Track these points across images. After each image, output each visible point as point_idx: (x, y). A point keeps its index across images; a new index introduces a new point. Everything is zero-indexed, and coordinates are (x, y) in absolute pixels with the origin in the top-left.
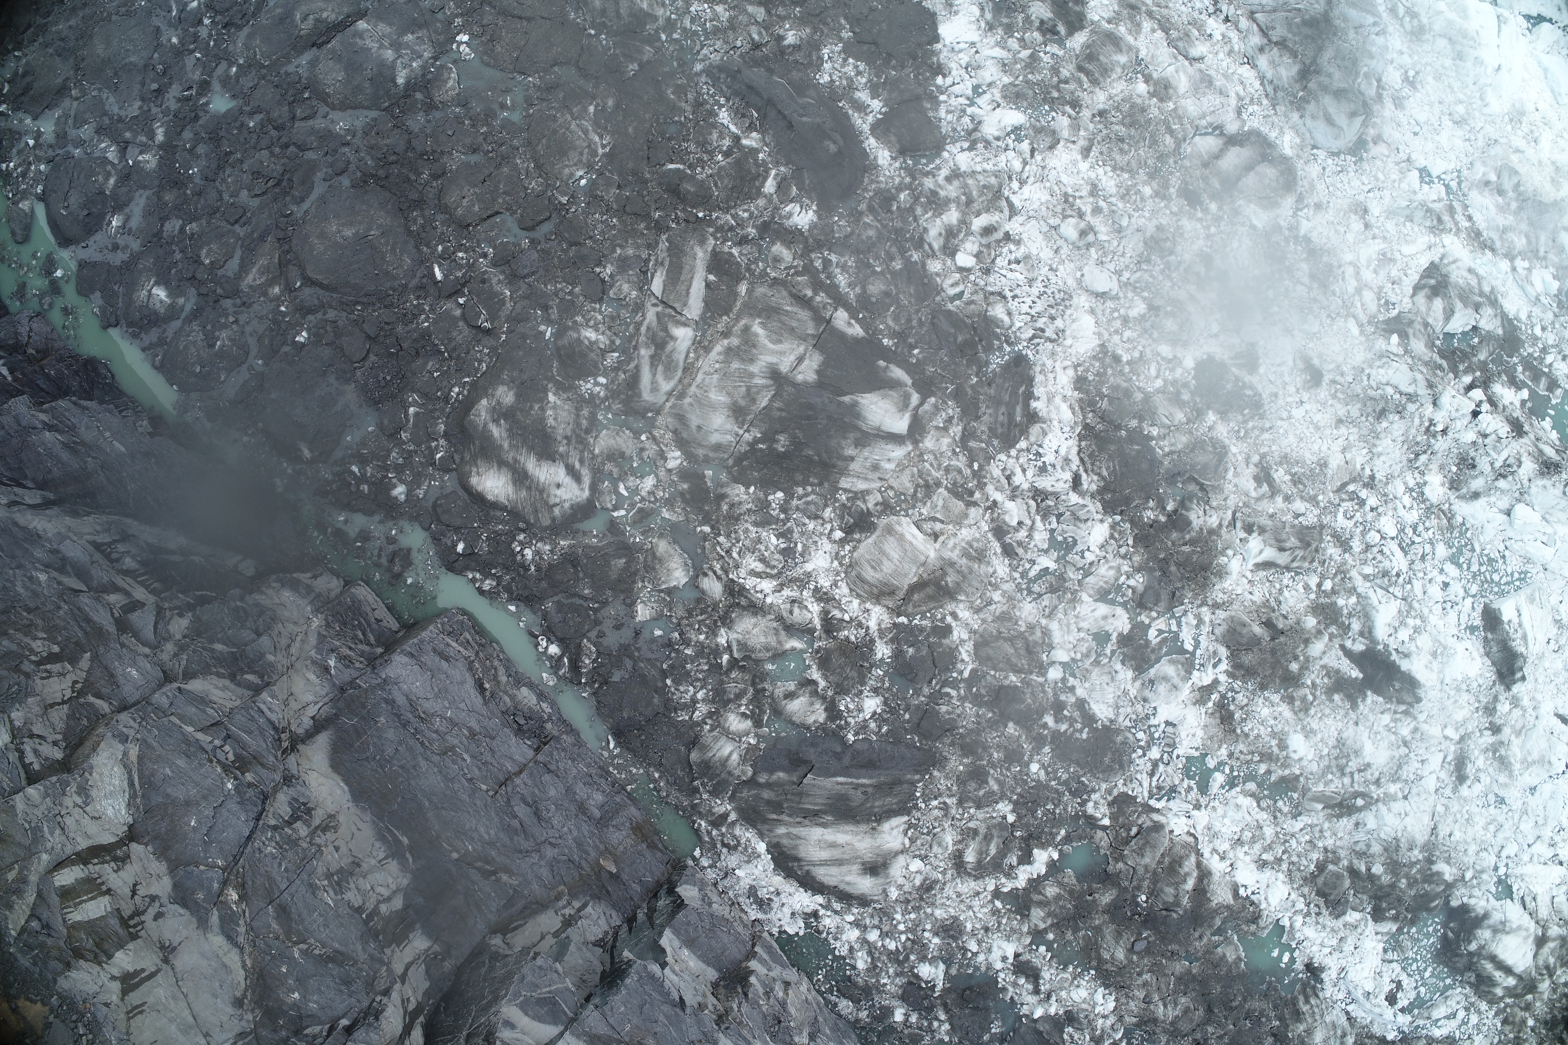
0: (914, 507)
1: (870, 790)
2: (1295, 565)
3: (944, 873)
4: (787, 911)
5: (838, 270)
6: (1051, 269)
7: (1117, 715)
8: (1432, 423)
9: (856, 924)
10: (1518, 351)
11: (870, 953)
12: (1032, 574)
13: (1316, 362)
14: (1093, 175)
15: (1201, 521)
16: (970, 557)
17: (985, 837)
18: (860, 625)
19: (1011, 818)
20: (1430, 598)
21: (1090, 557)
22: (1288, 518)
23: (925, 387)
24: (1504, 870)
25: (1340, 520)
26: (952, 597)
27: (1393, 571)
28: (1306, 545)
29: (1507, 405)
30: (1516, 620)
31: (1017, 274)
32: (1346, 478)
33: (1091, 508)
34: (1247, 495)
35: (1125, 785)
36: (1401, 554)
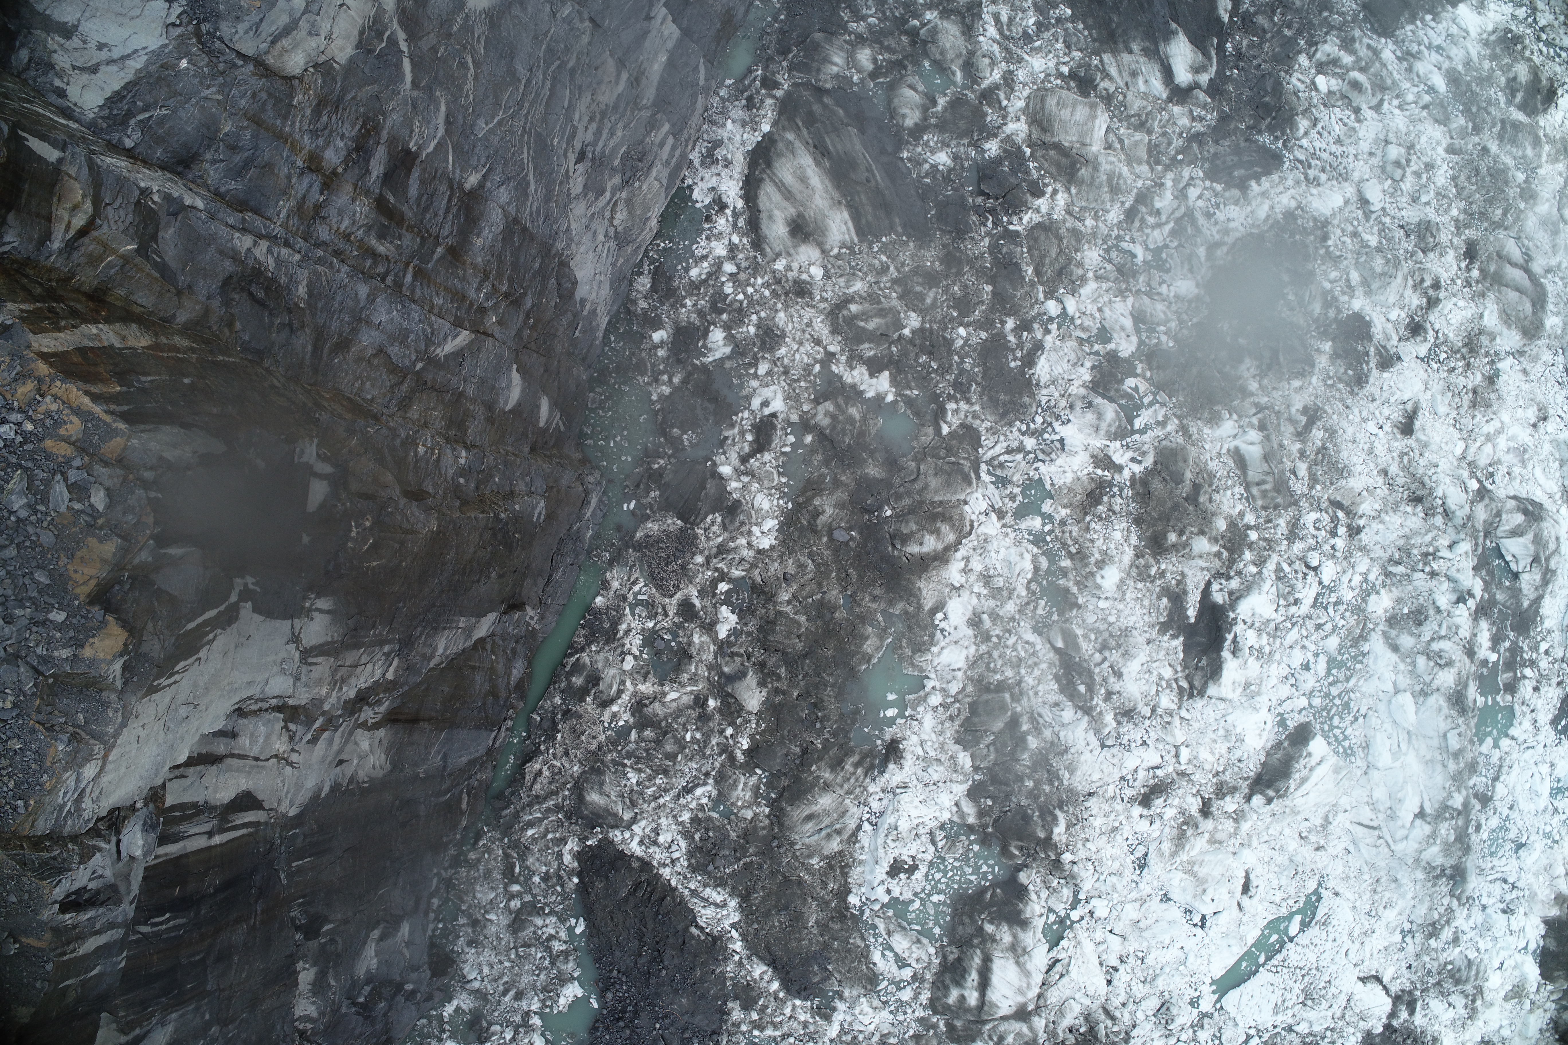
0: (1120, 121)
1: (873, 183)
2: (1255, 491)
4: (714, 182)
6: (1356, 155)
7: (1047, 386)
8: (1434, 555)
9: (733, 249)
10: (1519, 634)
11: (710, 275)
12: (1124, 245)
13: (1417, 424)
14: (1439, 162)
15: (1246, 374)
16: (1109, 181)
17: (881, 311)
18: (1004, 117)
19: (906, 332)
20: (1289, 656)
21: (1164, 289)
22: (1288, 465)
23: (1215, 89)
24: (1076, 918)
25: (1310, 518)
26: (1069, 182)
27: (1297, 595)
28: (1277, 489)
29: (1479, 638)
30: (1313, 761)
31: (1337, 128)
32: (1346, 503)
33: (1203, 270)
34: (1288, 407)
35: (987, 430)
36: (1312, 601)
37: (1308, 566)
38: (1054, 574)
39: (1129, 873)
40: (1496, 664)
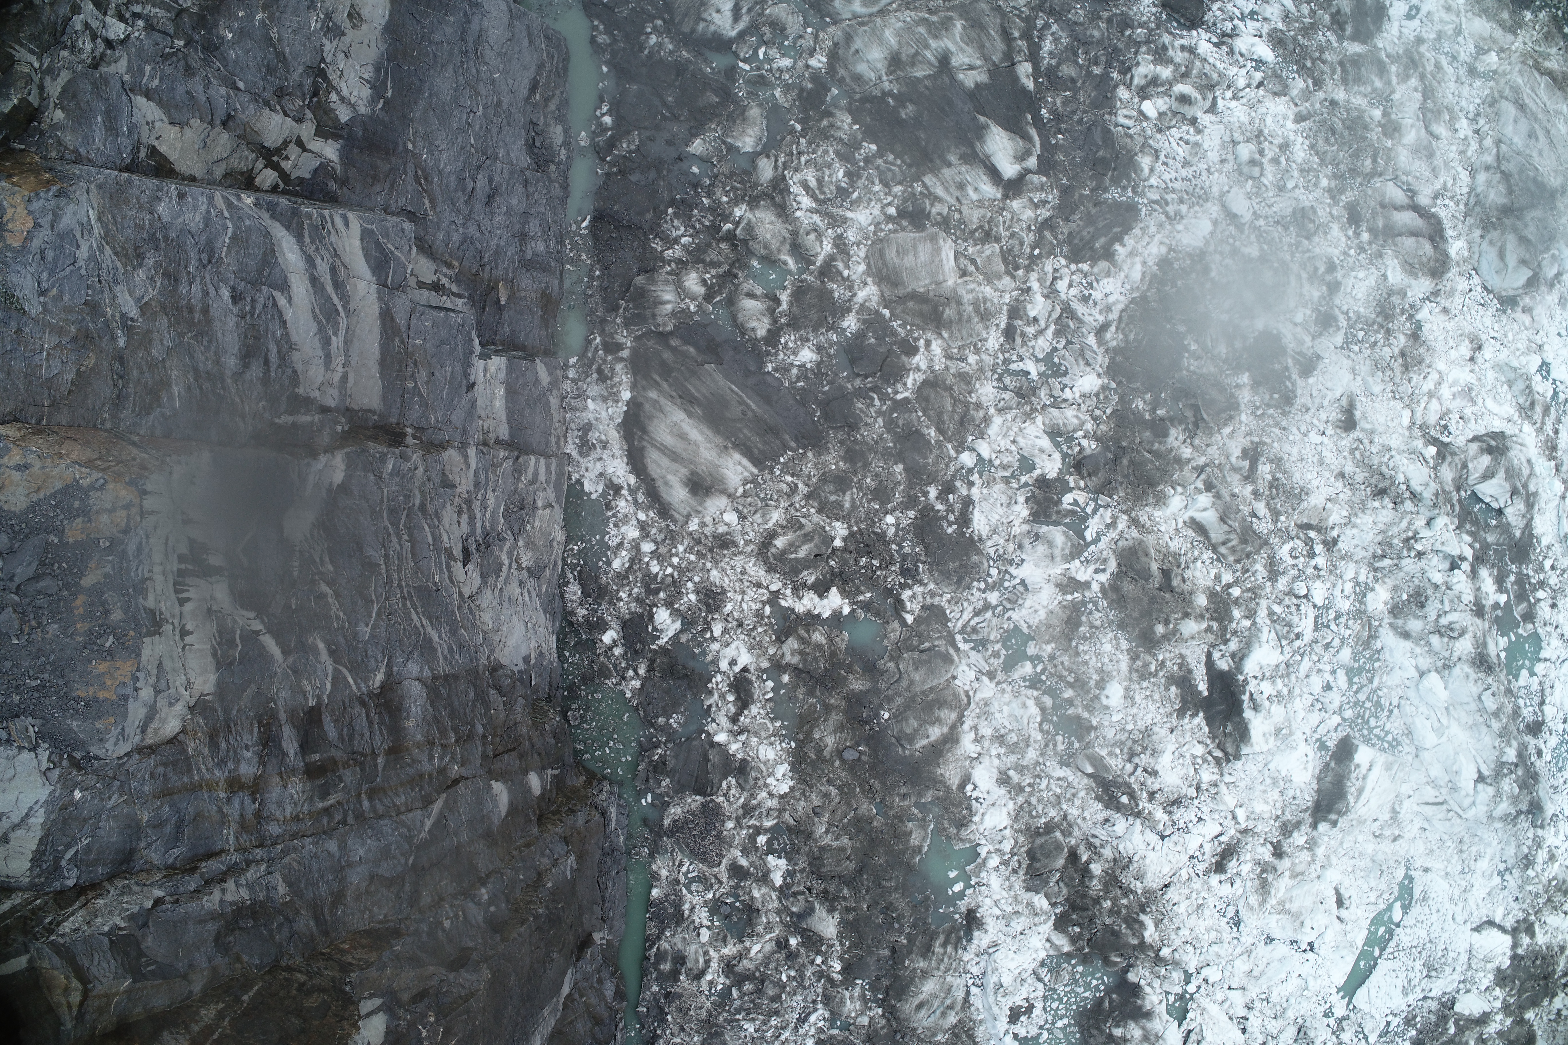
0: (965, 240)
1: (750, 414)
2: (1223, 550)
3: (748, 543)
4: (599, 467)
5: (1050, 38)
6: (1208, 170)
7: (989, 537)
8: (1415, 537)
9: (643, 526)
10: (1521, 564)
11: (632, 561)
12: (1014, 367)
13: (1358, 414)
14: (1292, 138)
15: (1176, 444)
16: (977, 310)
17: (806, 535)
18: (851, 288)
19: (838, 543)
20: (1308, 685)
21: (1068, 394)
22: (1246, 510)
23: (1046, 166)
24: (1193, 990)
25: (1284, 550)
26: (938, 327)
27: (1296, 630)
28: (1244, 541)
29: (1484, 589)
30: (1363, 770)
31: (1180, 150)
32: (1314, 522)
33: (1099, 358)
34: (1227, 457)
35: (949, 602)
36: (1311, 626)
37: (1298, 597)
38: (1061, 707)
39: (1227, 934)
40: (1507, 603)
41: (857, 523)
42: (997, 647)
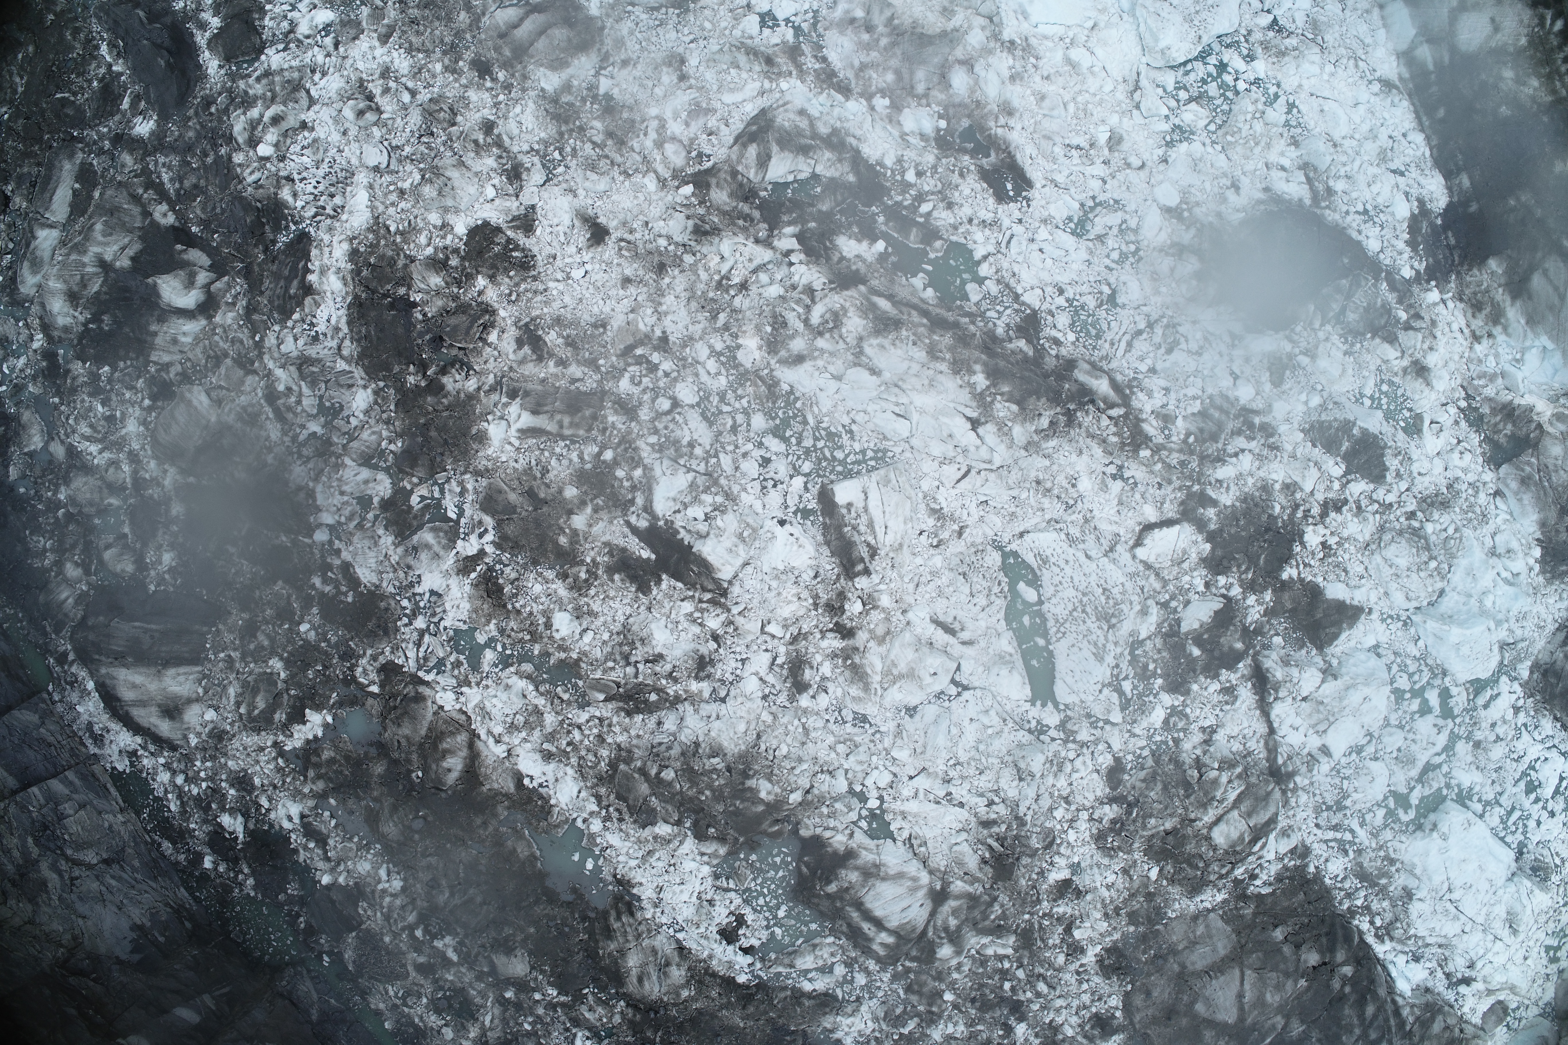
0: (206, 377)
1: (157, 635)
2: (567, 432)
3: (232, 724)
4: (115, 748)
5: (164, 170)
6: (339, 151)
7: (381, 580)
8: (723, 277)
9: (168, 767)
10: (879, 200)
11: (180, 797)
12: (301, 438)
13: (602, 220)
14: (388, 60)
15: (458, 386)
16: (244, 421)
17: (254, 690)
19: (283, 675)
20: (744, 475)
21: (354, 422)
22: (562, 383)
23: (220, 268)
24: (877, 803)
25: (624, 385)
27: (685, 442)
29: (846, 258)
30: (858, 504)
31: (307, 158)
32: (630, 340)
33: (356, 375)
34: (508, 358)
35: (392, 652)
36: (704, 424)
37: (668, 413)
41: (284, 650)
42: (452, 658)
